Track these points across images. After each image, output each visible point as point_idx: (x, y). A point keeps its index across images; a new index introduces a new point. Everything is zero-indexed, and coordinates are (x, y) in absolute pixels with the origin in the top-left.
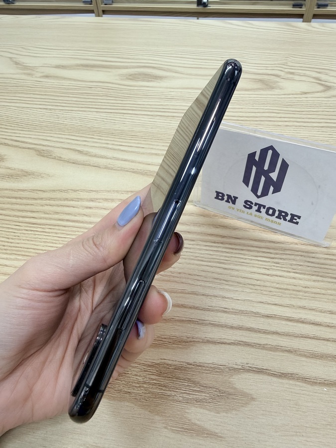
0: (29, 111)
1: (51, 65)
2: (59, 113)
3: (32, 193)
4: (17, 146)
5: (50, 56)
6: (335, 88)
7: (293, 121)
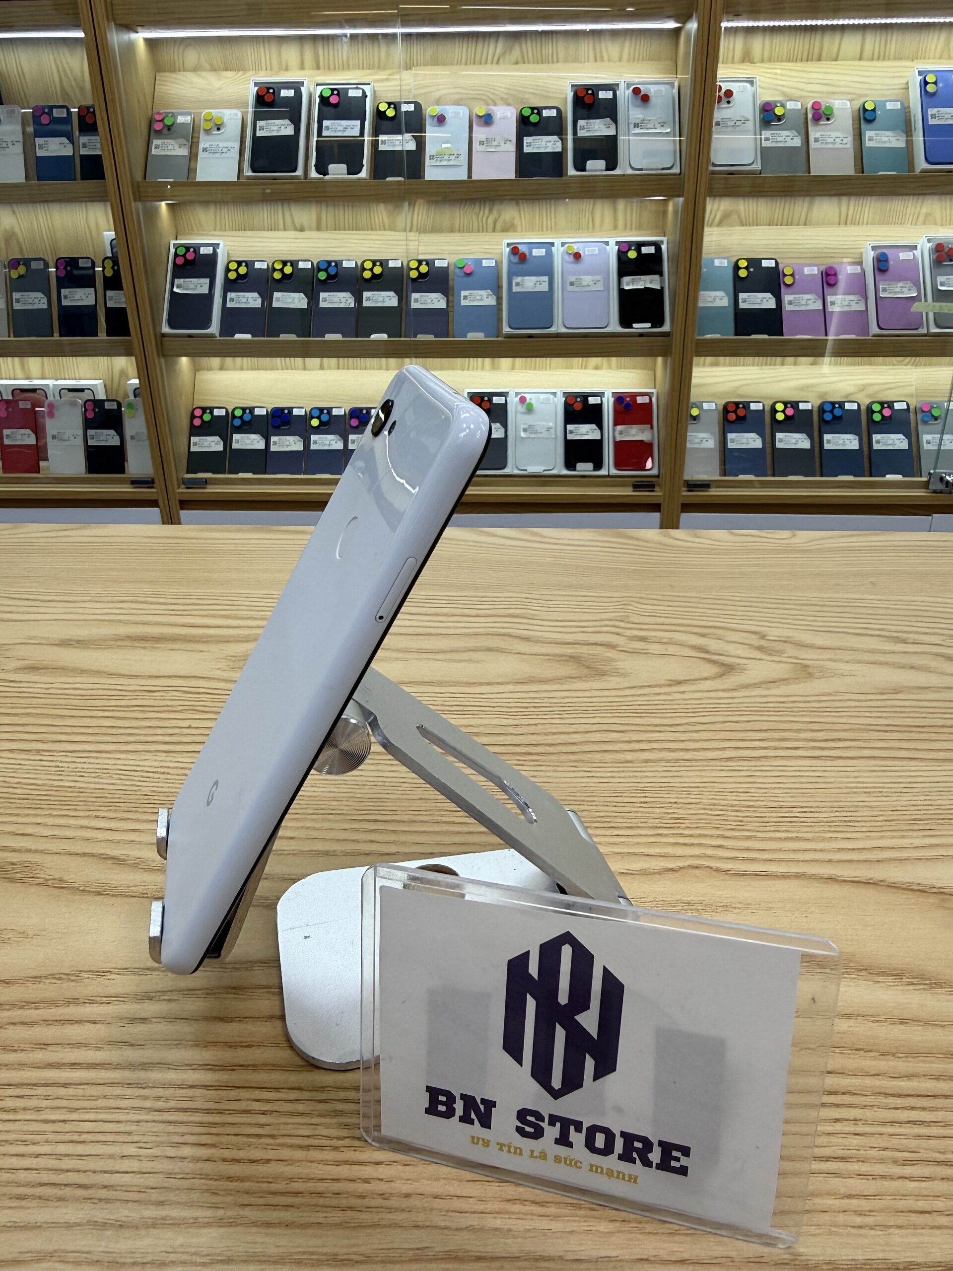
6: (742, 669)
7: (661, 750)
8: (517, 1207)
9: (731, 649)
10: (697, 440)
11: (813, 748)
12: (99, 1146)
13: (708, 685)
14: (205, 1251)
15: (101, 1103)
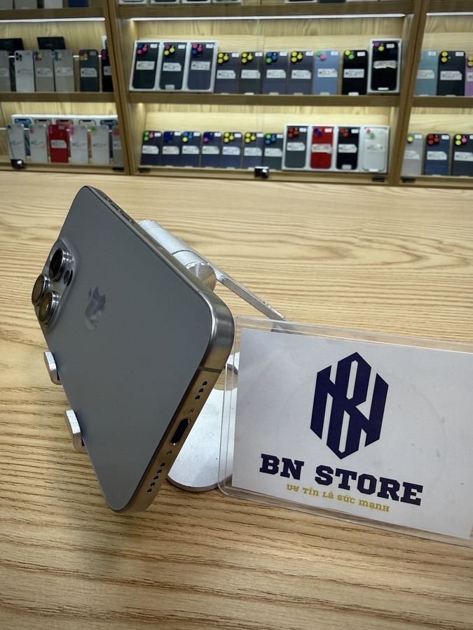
6: (427, 258)
7: (374, 297)
8: (259, 540)
9: (421, 248)
10: (410, 155)
12: (24, 479)
13: (406, 265)
14: (72, 543)
15: (30, 456)
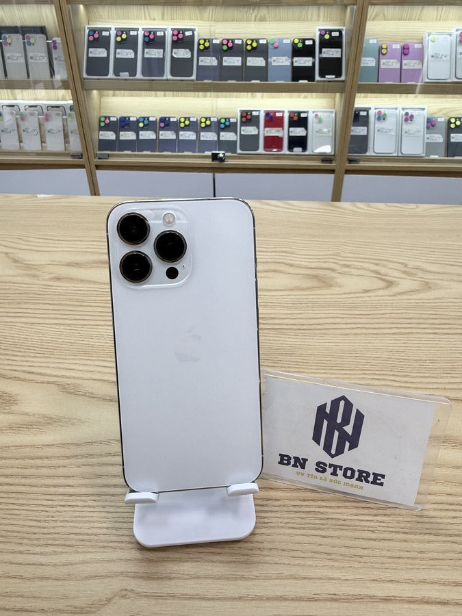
0: (40, 328)
1: (61, 262)
2: (82, 329)
3: (61, 450)
4: (32, 380)
5: (58, 249)
6: (397, 284)
7: (361, 328)
9: (391, 272)
11: (434, 328)
13: (381, 292)
14: (187, 573)
